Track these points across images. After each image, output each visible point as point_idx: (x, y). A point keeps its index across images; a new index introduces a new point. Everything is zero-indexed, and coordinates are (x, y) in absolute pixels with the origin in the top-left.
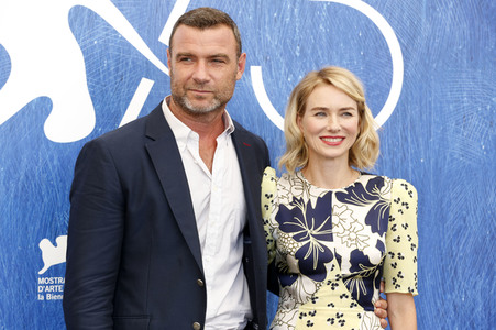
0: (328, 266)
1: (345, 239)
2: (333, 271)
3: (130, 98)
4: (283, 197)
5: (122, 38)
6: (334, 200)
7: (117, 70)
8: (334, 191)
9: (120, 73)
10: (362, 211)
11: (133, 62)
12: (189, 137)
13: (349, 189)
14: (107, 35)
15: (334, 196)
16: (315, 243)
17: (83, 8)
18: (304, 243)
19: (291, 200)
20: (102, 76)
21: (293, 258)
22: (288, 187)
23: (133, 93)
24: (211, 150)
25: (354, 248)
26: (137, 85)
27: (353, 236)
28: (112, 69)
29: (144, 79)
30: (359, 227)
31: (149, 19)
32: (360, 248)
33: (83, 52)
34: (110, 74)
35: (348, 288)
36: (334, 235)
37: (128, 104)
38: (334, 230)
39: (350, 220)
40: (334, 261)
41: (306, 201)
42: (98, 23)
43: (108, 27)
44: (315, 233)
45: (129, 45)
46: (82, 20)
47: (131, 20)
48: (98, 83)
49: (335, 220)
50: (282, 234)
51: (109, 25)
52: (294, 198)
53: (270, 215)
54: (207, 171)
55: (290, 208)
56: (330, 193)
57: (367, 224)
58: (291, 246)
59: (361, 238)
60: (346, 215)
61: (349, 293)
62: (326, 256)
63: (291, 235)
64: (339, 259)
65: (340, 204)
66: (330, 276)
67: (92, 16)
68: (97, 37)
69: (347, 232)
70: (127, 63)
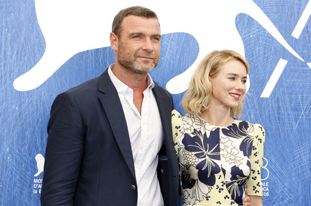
0: (217, 176)
1: (228, 159)
2: (220, 179)
3: (272, 71)
4: (187, 129)
5: (268, 33)
6: (221, 134)
7: (264, 54)
8: (221, 128)
9: (266, 55)
10: (237, 142)
11: (275, 49)
12: (127, 92)
13: (229, 127)
14: (259, 31)
15: (221, 131)
16: (209, 160)
17: (245, 15)
18: (203, 159)
19: (193, 131)
20: (255, 57)
21: (195, 169)
22: (191, 123)
23: (274, 68)
24: (140, 100)
25: (233, 165)
26: (277, 63)
27: (233, 157)
28: (261, 53)
29: (281, 60)
30: (236, 152)
31: (286, 22)
32: (237, 165)
33: (244, 42)
34: (260, 56)
35: (229, 192)
36: (221, 156)
37: (271, 75)
38: (221, 153)
39: (231, 147)
40: (221, 173)
41: (203, 133)
42: (253, 24)
43: (259, 26)
44: (209, 154)
45: (273, 38)
46: (244, 22)
47: (274, 22)
48: (252, 61)
49: (222, 146)
50: (187, 152)
51: (260, 25)
52: (195, 130)
53: (179, 139)
54: (138, 114)
55: (192, 136)
56: (219, 129)
57: (241, 150)
58: (194, 161)
59: (238, 159)
60: (228, 144)
61: (230, 196)
62: (216, 170)
63: (194, 153)
64: (224, 172)
65: (225, 136)
66: (218, 182)
67: (250, 19)
68: (252, 33)
69: (229, 155)
70: (271, 50)
